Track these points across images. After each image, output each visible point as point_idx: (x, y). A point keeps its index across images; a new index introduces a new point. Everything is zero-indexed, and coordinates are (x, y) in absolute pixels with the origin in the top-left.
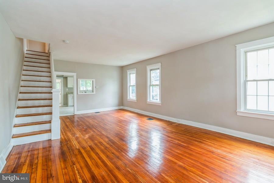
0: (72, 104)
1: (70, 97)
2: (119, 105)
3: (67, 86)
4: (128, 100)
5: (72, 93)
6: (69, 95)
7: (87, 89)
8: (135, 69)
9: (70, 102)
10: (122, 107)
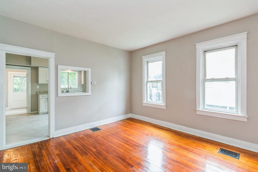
0: (46, 111)
1: (42, 99)
2: (126, 113)
3: (37, 81)
4: (144, 105)
5: (46, 92)
6: (41, 96)
7: (70, 87)
8: (164, 53)
9: (42, 108)
10: (130, 116)
